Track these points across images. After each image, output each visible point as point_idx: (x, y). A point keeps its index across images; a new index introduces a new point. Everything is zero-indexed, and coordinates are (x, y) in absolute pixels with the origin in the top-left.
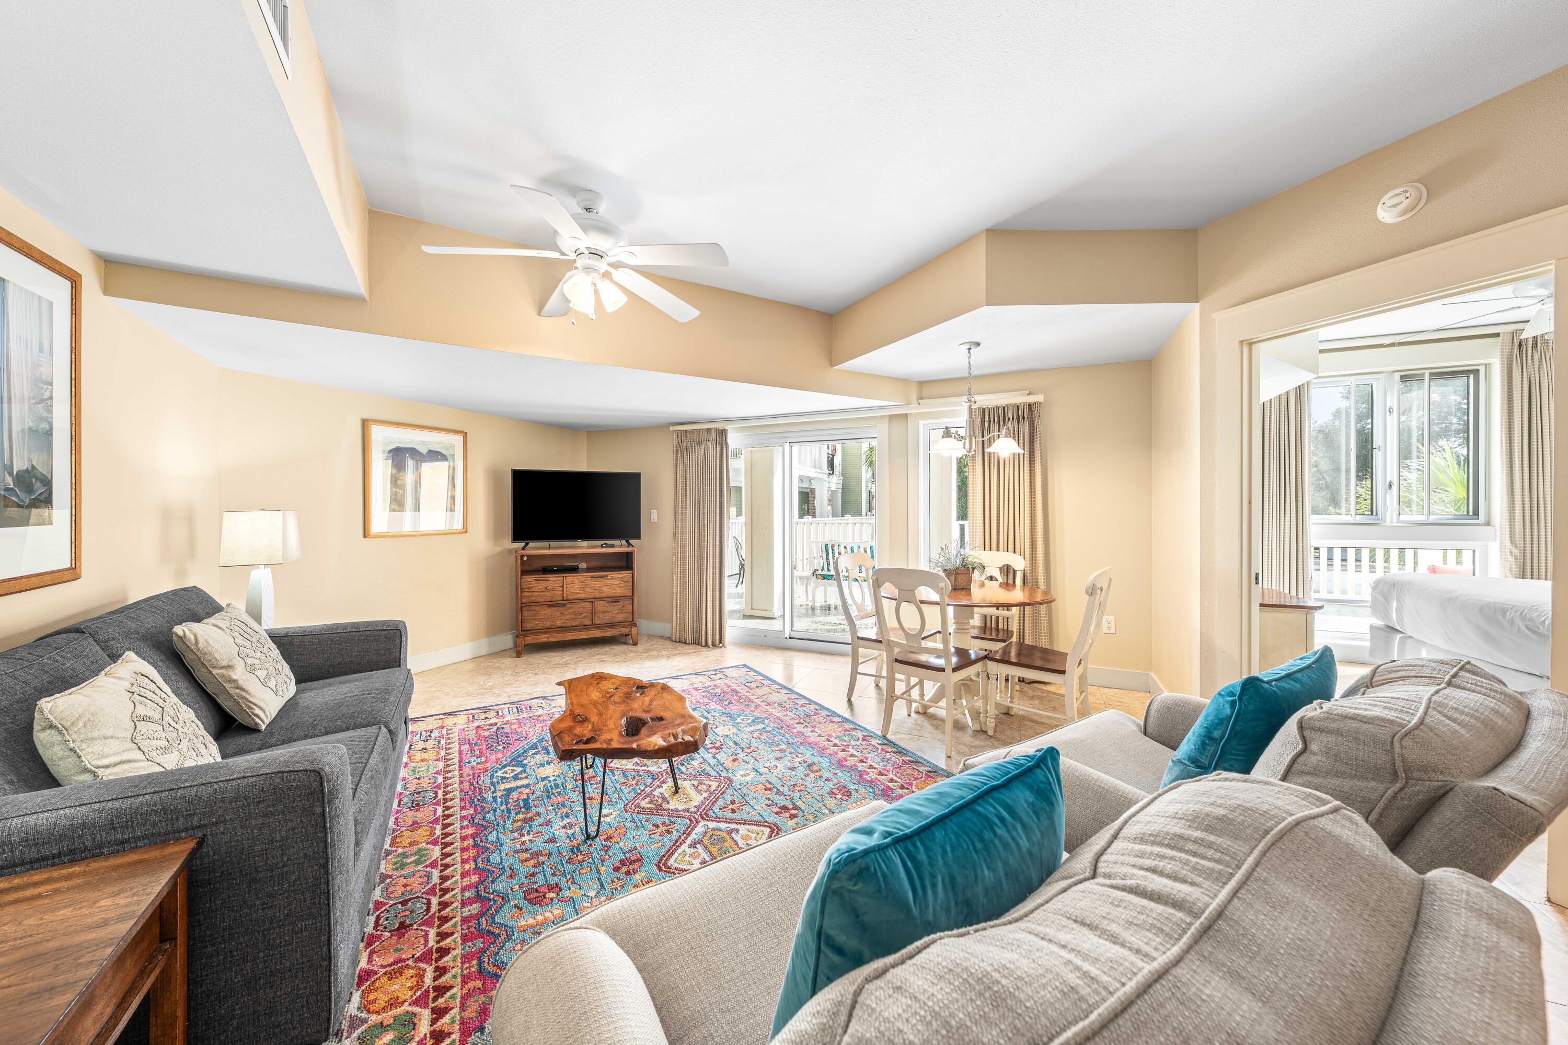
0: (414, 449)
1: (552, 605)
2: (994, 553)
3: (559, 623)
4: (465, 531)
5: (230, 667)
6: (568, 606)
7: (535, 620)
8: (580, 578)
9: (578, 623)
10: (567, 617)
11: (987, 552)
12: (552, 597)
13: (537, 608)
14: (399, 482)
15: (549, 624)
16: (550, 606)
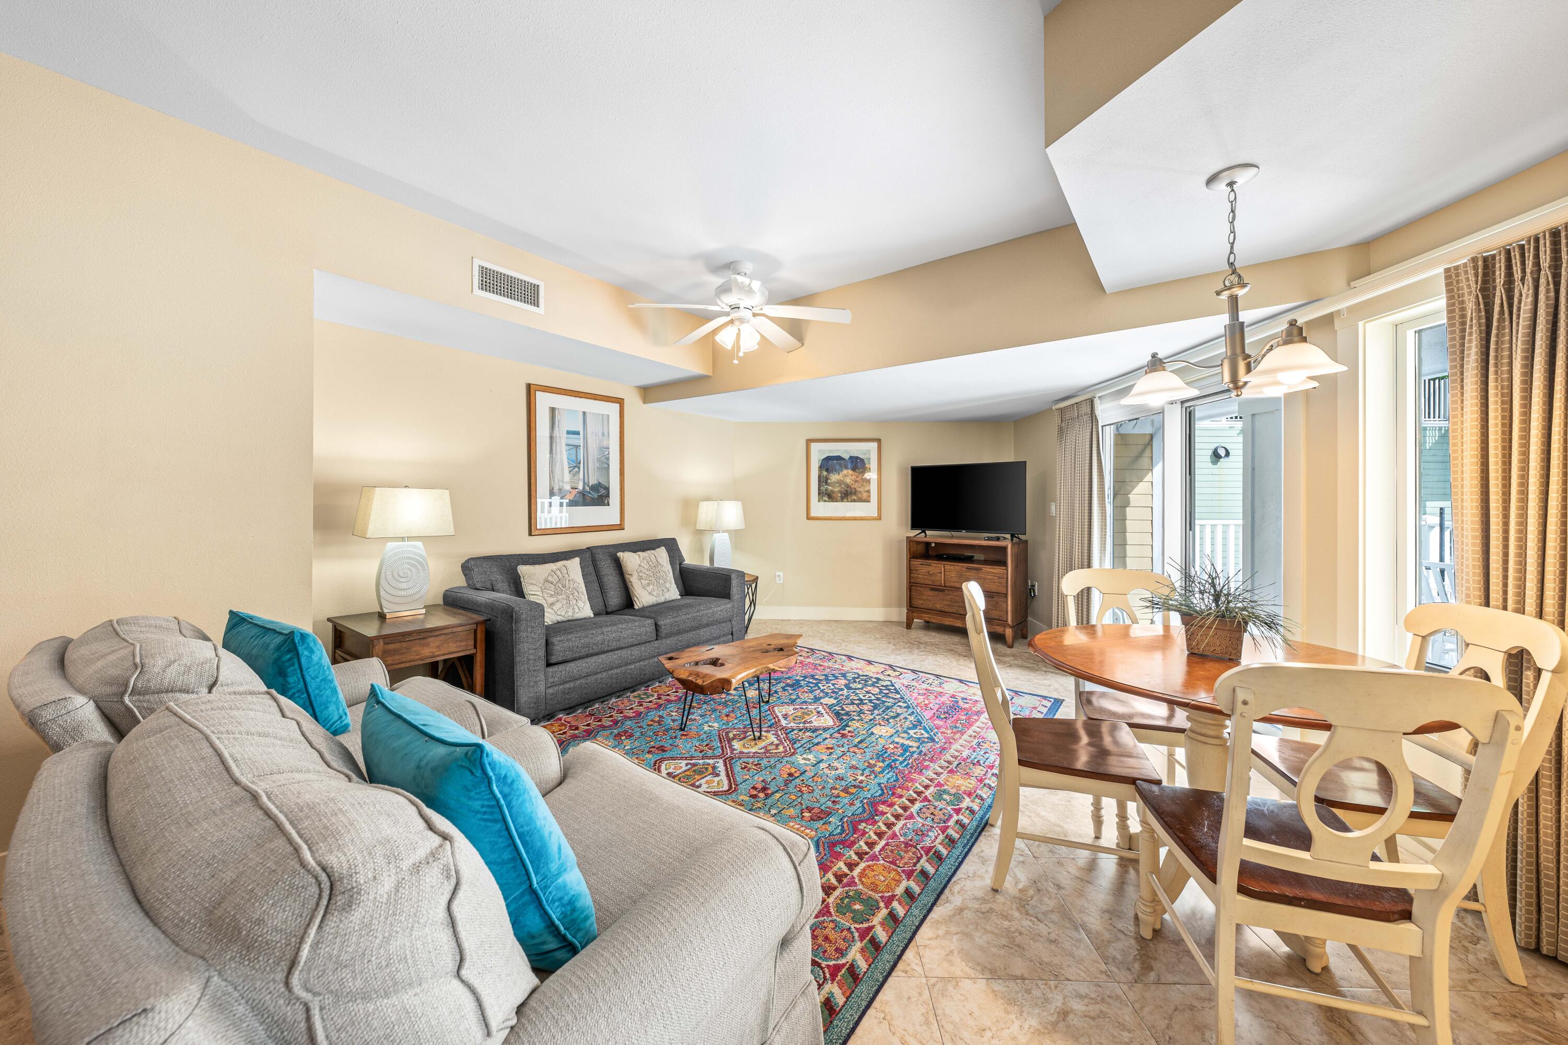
0: (839, 456)
1: (935, 589)
2: (1510, 615)
3: (938, 606)
4: (879, 518)
5: (631, 575)
6: (947, 592)
7: (920, 599)
8: (957, 567)
9: (954, 611)
10: (945, 602)
11: (1492, 613)
12: (933, 581)
13: (922, 589)
14: (829, 481)
15: (930, 606)
16: (932, 589)
